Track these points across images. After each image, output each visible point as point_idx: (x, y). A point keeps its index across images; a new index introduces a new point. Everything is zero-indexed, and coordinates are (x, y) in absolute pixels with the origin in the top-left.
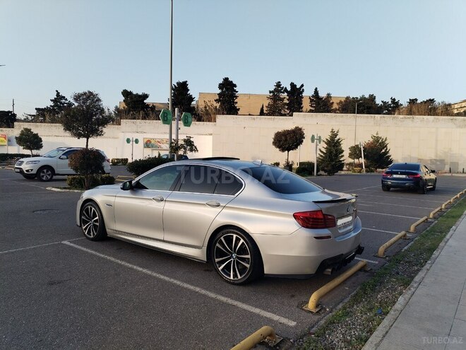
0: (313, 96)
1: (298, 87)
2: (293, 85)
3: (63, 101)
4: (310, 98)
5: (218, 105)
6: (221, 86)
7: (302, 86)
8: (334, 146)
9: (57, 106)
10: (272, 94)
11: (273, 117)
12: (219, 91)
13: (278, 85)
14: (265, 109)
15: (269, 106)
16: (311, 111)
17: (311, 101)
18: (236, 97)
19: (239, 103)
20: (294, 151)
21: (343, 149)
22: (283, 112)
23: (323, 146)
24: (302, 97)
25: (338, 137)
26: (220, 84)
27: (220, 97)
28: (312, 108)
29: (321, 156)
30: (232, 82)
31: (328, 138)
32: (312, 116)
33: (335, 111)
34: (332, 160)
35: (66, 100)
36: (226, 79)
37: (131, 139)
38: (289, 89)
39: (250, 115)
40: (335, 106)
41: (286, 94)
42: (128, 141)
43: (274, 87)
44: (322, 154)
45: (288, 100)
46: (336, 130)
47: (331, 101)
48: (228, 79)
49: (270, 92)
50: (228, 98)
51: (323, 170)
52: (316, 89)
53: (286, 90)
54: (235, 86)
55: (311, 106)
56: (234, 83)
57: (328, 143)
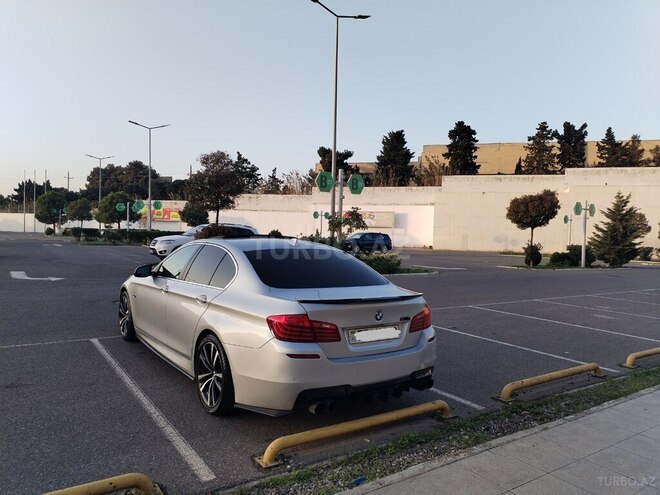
0: (604, 141)
1: (577, 128)
2: (568, 126)
3: (245, 165)
4: (598, 144)
5: (447, 162)
6: (452, 134)
7: (585, 126)
8: (621, 220)
9: (238, 171)
10: (531, 142)
11: (531, 176)
12: (449, 141)
13: (543, 127)
14: (523, 164)
15: (529, 160)
16: (601, 165)
17: (601, 148)
18: (476, 149)
19: (480, 157)
20: (543, 228)
21: (649, 224)
22: (550, 168)
23: (601, 220)
24: (585, 144)
25: (629, 206)
26: (451, 132)
27: (450, 150)
28: (602, 161)
29: (598, 236)
30: (469, 127)
31: (611, 207)
32: (598, 173)
33: (646, 163)
34: (616, 243)
35: (249, 163)
36: (460, 124)
37: (319, 213)
38: (561, 132)
39: (499, 174)
40: (647, 155)
41: (555, 140)
42: (316, 215)
43: (537, 131)
44: (600, 233)
45: (560, 149)
46: (625, 195)
47: (640, 148)
48: (463, 123)
49: (530, 139)
50: (462, 151)
51: (601, 257)
52: (609, 130)
53: (556, 134)
54: (474, 132)
55: (601, 157)
56: (472, 128)
57: (612, 214)
